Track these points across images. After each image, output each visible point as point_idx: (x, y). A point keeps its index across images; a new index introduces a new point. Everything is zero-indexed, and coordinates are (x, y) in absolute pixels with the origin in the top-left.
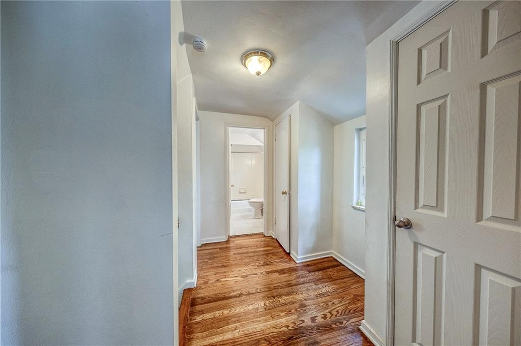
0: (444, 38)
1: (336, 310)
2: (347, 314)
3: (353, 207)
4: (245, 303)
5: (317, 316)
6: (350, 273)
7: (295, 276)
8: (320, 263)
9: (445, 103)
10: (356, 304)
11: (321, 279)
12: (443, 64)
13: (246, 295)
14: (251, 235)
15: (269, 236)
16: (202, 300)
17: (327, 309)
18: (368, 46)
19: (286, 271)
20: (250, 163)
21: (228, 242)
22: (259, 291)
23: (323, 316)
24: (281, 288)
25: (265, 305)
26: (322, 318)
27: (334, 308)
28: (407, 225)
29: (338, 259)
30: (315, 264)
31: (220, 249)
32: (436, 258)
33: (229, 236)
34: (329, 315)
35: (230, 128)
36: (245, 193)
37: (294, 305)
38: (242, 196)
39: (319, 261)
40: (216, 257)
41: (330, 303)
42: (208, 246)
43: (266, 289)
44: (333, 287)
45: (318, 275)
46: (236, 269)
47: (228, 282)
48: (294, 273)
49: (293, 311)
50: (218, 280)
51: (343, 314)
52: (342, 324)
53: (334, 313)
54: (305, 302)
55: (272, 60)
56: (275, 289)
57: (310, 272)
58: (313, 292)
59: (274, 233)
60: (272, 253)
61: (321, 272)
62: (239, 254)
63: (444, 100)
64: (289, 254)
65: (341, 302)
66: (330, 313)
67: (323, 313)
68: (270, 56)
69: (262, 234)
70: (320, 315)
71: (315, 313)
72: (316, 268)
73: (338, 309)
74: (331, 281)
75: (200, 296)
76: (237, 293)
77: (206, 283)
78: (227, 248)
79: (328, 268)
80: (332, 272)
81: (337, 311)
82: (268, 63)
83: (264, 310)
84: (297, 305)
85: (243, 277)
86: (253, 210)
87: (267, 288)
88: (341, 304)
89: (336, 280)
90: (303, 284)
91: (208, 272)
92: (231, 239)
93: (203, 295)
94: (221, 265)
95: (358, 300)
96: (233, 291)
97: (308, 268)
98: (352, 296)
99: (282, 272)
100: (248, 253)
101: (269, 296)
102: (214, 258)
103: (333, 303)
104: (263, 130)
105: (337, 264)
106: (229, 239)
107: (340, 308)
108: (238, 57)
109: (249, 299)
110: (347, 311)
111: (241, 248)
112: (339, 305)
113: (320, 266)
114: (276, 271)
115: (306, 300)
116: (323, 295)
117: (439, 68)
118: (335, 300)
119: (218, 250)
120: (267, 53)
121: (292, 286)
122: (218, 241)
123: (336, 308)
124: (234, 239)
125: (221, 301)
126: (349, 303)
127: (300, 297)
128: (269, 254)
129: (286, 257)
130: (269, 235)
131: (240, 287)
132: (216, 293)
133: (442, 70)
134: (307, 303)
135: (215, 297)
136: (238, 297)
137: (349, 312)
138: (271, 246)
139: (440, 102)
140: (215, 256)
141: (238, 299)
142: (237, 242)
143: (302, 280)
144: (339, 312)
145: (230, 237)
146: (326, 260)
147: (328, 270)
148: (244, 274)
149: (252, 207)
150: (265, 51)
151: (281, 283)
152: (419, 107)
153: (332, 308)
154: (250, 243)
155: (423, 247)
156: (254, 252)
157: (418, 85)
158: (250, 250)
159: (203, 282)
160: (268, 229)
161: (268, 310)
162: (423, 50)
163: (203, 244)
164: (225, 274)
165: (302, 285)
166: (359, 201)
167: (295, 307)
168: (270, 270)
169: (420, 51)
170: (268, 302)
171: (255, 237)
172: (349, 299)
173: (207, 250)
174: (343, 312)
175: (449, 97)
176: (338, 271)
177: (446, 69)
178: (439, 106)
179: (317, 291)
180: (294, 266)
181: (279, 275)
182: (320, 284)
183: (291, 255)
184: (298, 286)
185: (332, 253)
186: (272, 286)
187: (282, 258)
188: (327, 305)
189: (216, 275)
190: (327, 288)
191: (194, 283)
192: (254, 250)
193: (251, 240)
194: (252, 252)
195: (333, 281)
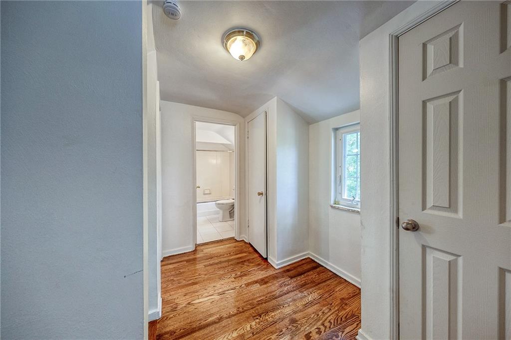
0: (453, 33)
1: (328, 320)
2: (340, 324)
3: (332, 207)
4: (227, 329)
5: (311, 332)
6: (331, 274)
7: (277, 285)
8: (300, 265)
9: (456, 100)
10: (345, 309)
11: (305, 285)
12: (453, 59)
13: (226, 318)
14: (221, 241)
15: (241, 241)
16: (171, 335)
17: (319, 321)
18: (361, 40)
19: (266, 280)
20: (214, 161)
21: (195, 252)
22: (241, 310)
23: (317, 330)
24: (265, 303)
25: (251, 328)
26: (317, 333)
27: (325, 317)
28: (414, 227)
29: (316, 260)
30: (295, 268)
31: (187, 261)
32: (449, 262)
33: (196, 244)
34: (322, 328)
35: (197, 122)
36: (210, 194)
37: (284, 322)
38: (207, 198)
39: (298, 264)
40: (184, 272)
41: (320, 313)
42: (172, 259)
43: (249, 306)
44: (318, 292)
45: (301, 280)
46: (210, 285)
47: (203, 303)
48: (275, 282)
49: (284, 330)
50: (189, 304)
51: (336, 324)
52: (338, 337)
53: (327, 324)
54: (294, 316)
55: (258, 44)
56: (259, 304)
57: (292, 278)
58: (300, 301)
59: (246, 237)
60: (248, 260)
61: (303, 276)
62: (211, 265)
63: (455, 96)
64: (266, 259)
65: (330, 309)
66: (323, 325)
67: (316, 327)
68: (257, 39)
69: (233, 238)
70: (313, 330)
71: (308, 328)
72: (297, 273)
73: (329, 318)
74: (314, 286)
75: (168, 329)
76: (216, 317)
77: (174, 309)
78: (195, 259)
79: (308, 271)
80: (313, 275)
81: (329, 322)
82: (253, 48)
83: (251, 335)
84: (287, 321)
85: (220, 294)
86: (221, 212)
87: (250, 304)
88: (331, 313)
89: (319, 284)
90: (288, 293)
91: (175, 294)
92: (198, 248)
93: (171, 328)
94: (190, 282)
95: (346, 304)
96: (211, 315)
97: (288, 273)
98: (339, 301)
99: (263, 281)
100: (221, 262)
101: (254, 315)
102: (181, 273)
103: (323, 313)
104: (234, 127)
105: (316, 265)
106: (196, 247)
107: (331, 317)
108: (218, 35)
109: (232, 323)
110: (339, 320)
111: (211, 258)
112: (329, 314)
113: (300, 270)
114: (256, 282)
115: (295, 313)
116: (311, 304)
117: (448, 62)
118: (324, 308)
119: (185, 262)
120: (254, 34)
121: (276, 298)
122: (183, 252)
123: (328, 317)
124: (202, 248)
125: (197, 333)
126: (338, 310)
127: (287, 310)
128: (245, 261)
129: (263, 263)
130: (241, 239)
131: (218, 309)
132: (189, 322)
133: (452, 65)
134: (297, 316)
135: (189, 327)
136: (217, 323)
137: (341, 320)
138: (245, 252)
139: (451, 98)
140: (181, 271)
141: (217, 326)
142: (206, 251)
143: (286, 289)
144: (331, 322)
145: (197, 246)
146: (304, 262)
147: (309, 273)
148: (221, 290)
149: (218, 209)
150: (253, 32)
151: (263, 296)
152: (424, 103)
153: (324, 319)
154: (222, 251)
155: (432, 250)
156: (228, 261)
157: (423, 80)
158: (223, 259)
159: (169, 309)
160: (240, 233)
161: (256, 334)
162: (428, 46)
163: (165, 258)
164: (196, 294)
165: (287, 295)
166: (337, 200)
167: (285, 325)
168: (250, 281)
169: (424, 46)
170: (254, 323)
171: (226, 243)
172: (338, 305)
173: (171, 264)
174: (336, 321)
175: (461, 94)
176: (319, 274)
177: (457, 64)
178: (450, 102)
179: (304, 300)
180: (274, 272)
181: (261, 285)
182: (305, 290)
183: (269, 261)
184: (283, 297)
185: (308, 254)
186: (255, 301)
187: (259, 265)
188: (318, 315)
189: (187, 297)
190: (312, 295)
191: (158, 312)
192: (227, 259)
193: (222, 247)
194: (225, 261)
195: (317, 285)
